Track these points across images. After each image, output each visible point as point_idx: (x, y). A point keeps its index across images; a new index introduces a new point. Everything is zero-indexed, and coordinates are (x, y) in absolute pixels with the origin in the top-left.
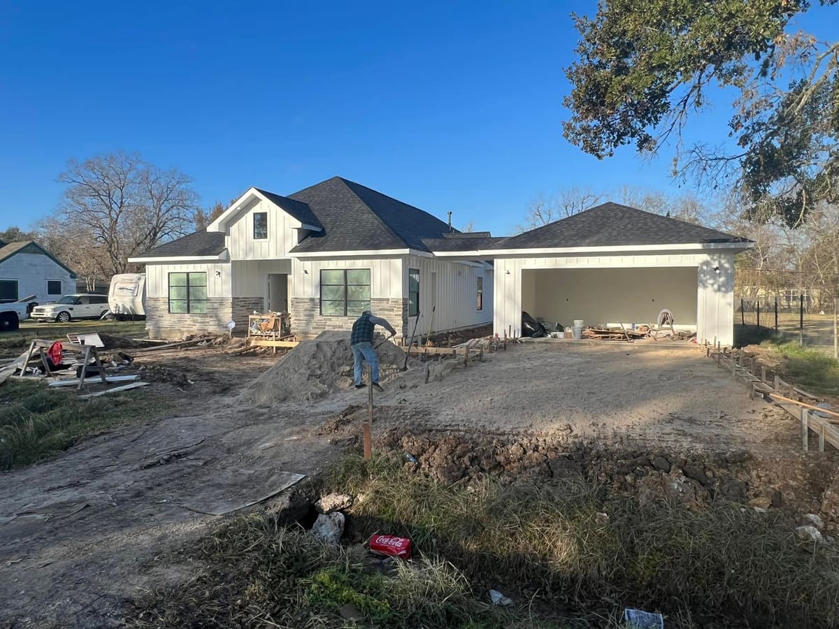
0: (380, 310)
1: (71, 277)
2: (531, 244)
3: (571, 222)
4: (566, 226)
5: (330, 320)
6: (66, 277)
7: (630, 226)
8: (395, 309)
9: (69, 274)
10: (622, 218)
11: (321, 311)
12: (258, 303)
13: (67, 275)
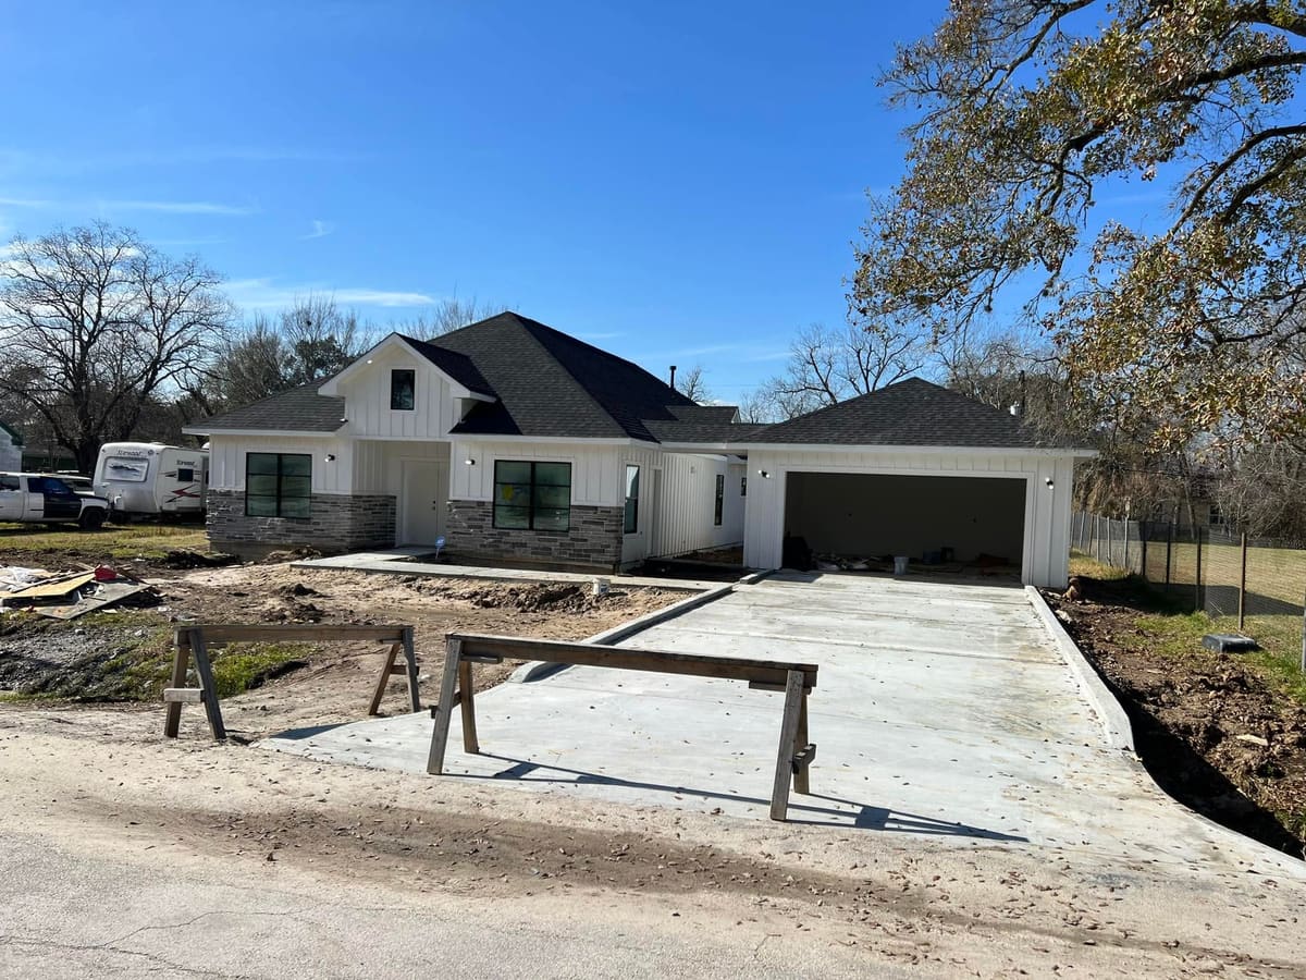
0: (585, 522)
1: (14, 442)
2: (801, 436)
3: (858, 406)
4: (851, 411)
5: (508, 535)
6: (5, 441)
7: (939, 417)
8: (606, 522)
9: (11, 437)
10: (929, 403)
11: (494, 521)
12: (387, 505)
13: (7, 438)
